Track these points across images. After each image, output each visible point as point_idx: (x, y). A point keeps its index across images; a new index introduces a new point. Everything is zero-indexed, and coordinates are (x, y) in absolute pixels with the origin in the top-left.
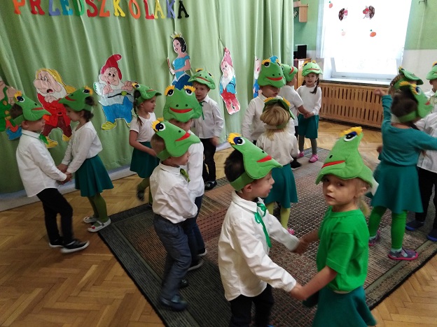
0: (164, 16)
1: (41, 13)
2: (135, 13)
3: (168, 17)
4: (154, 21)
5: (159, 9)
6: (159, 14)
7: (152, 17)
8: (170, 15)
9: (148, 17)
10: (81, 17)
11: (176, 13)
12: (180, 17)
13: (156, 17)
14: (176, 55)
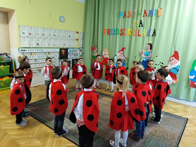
1: (109, 34)
2: (134, 34)
3: (147, 36)
4: (141, 37)
6: (143, 34)
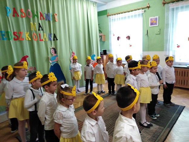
0: (47, 40)
2: (35, 38)
3: (49, 40)
4: (43, 42)
5: (46, 37)
6: (45, 39)
7: (42, 40)
8: (50, 39)
9: (40, 40)
10: (11, 41)
11: (52, 38)
12: (54, 40)
13: (44, 40)
14: (52, 55)
